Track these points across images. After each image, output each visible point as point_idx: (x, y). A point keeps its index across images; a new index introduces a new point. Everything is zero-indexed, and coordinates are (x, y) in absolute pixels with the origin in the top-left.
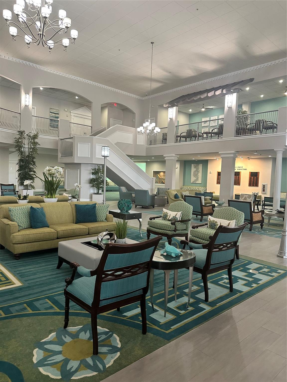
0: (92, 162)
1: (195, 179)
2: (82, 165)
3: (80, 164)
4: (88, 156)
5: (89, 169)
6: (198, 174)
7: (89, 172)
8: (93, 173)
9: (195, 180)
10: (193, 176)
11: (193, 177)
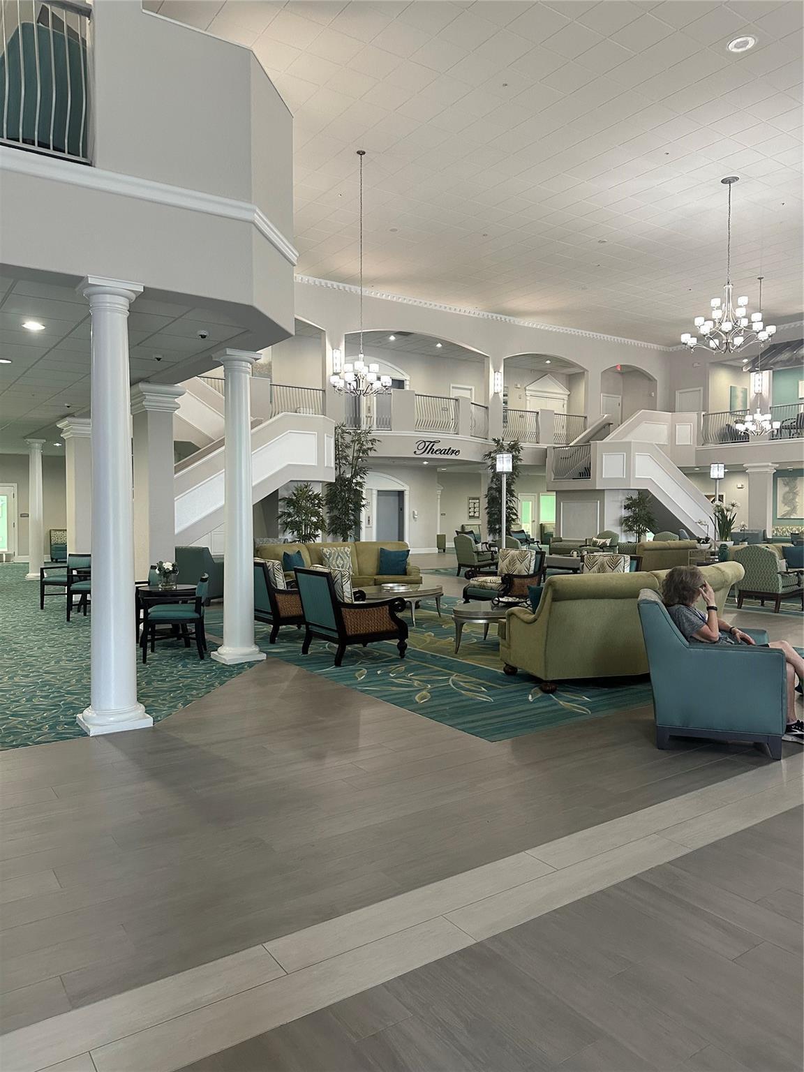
0: (630, 486)
1: (789, 509)
2: (606, 491)
3: (604, 490)
4: (622, 477)
5: (620, 500)
6: (794, 499)
7: (619, 504)
8: (627, 507)
9: (788, 511)
10: (783, 502)
11: (783, 505)
